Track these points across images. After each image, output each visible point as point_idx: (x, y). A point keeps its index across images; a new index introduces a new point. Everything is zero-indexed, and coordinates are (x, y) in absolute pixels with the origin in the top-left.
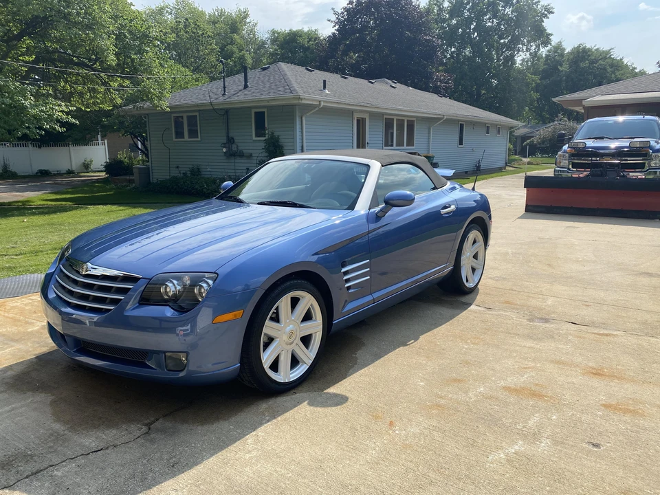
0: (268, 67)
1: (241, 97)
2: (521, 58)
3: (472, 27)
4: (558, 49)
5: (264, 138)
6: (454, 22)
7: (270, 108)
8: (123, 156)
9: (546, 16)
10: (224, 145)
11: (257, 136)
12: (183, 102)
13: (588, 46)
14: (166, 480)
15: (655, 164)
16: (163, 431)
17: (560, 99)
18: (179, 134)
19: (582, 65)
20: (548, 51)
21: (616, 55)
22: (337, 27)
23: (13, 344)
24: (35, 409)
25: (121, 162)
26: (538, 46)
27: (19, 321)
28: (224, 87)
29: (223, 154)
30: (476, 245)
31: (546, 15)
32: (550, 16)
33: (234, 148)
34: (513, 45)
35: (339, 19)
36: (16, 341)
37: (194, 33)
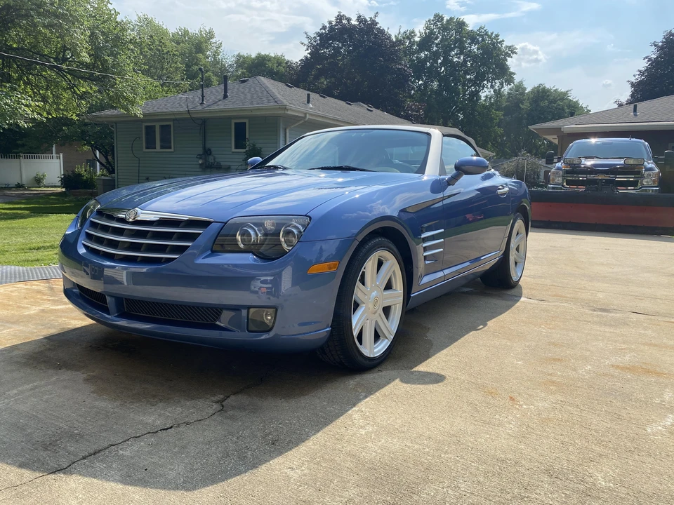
0: (247, 80)
1: (221, 106)
2: (486, 93)
3: (440, 61)
4: (520, 87)
5: (244, 150)
6: (423, 55)
7: (251, 118)
8: (81, 170)
9: (510, 56)
10: (200, 157)
11: (236, 148)
12: (156, 110)
13: (548, 86)
14: (272, 458)
15: (647, 182)
16: (241, 408)
17: (537, 127)
18: (150, 144)
19: (542, 104)
20: (510, 89)
21: (573, 97)
22: (310, 51)
23: (10, 325)
24: (65, 387)
25: (80, 175)
26: (502, 84)
27: (9, 305)
28: (203, 96)
29: (198, 166)
30: (520, 236)
31: (510, 54)
32: (514, 55)
33: (211, 159)
34: (478, 82)
35: (312, 44)
36: (14, 323)
37: (159, 50)
